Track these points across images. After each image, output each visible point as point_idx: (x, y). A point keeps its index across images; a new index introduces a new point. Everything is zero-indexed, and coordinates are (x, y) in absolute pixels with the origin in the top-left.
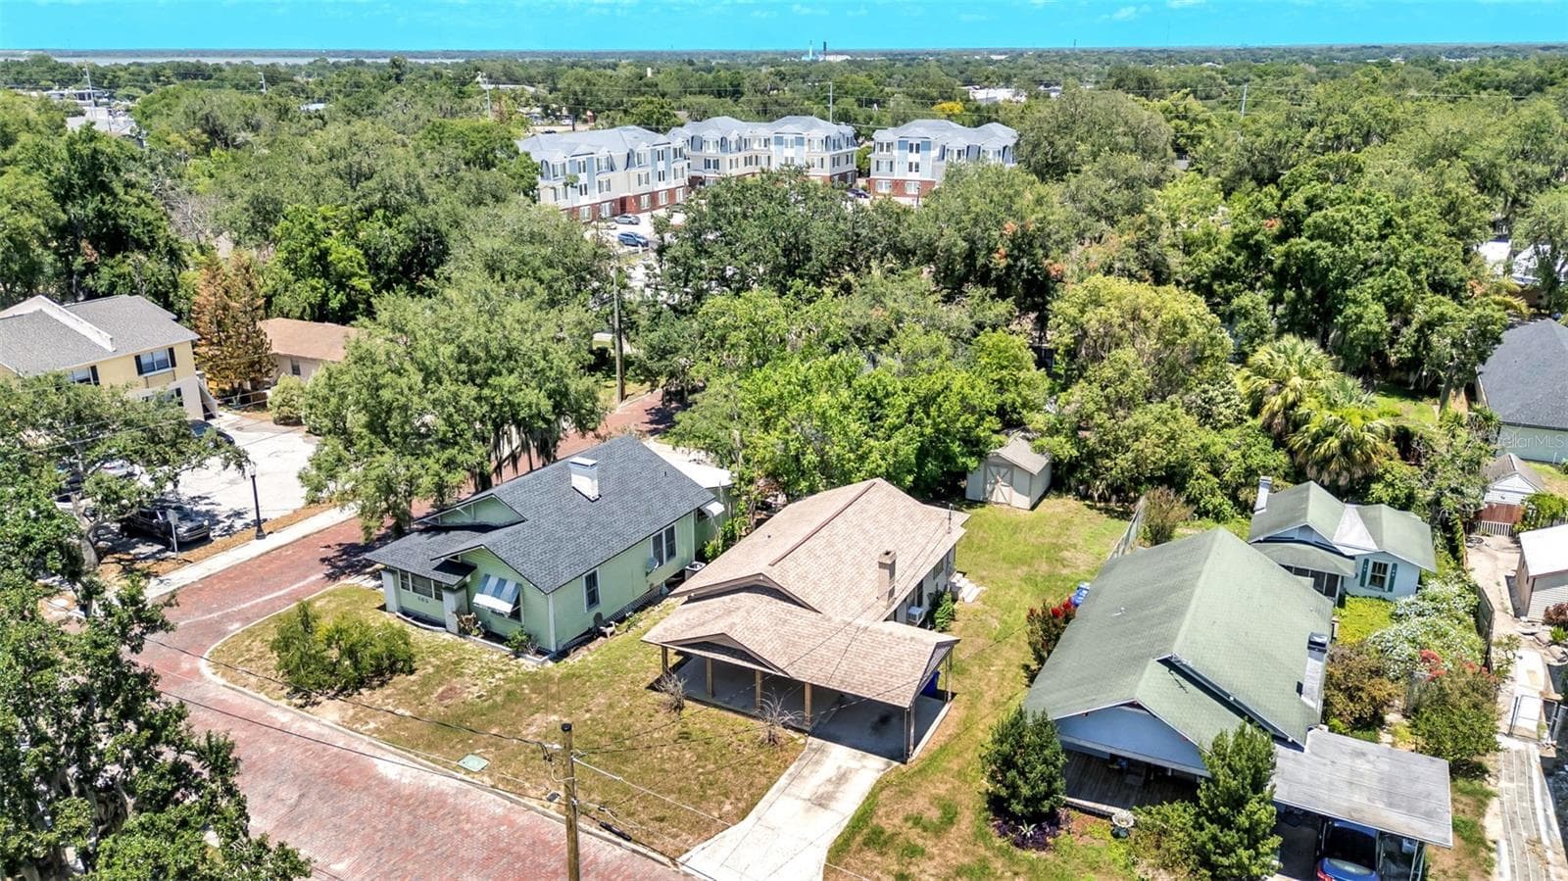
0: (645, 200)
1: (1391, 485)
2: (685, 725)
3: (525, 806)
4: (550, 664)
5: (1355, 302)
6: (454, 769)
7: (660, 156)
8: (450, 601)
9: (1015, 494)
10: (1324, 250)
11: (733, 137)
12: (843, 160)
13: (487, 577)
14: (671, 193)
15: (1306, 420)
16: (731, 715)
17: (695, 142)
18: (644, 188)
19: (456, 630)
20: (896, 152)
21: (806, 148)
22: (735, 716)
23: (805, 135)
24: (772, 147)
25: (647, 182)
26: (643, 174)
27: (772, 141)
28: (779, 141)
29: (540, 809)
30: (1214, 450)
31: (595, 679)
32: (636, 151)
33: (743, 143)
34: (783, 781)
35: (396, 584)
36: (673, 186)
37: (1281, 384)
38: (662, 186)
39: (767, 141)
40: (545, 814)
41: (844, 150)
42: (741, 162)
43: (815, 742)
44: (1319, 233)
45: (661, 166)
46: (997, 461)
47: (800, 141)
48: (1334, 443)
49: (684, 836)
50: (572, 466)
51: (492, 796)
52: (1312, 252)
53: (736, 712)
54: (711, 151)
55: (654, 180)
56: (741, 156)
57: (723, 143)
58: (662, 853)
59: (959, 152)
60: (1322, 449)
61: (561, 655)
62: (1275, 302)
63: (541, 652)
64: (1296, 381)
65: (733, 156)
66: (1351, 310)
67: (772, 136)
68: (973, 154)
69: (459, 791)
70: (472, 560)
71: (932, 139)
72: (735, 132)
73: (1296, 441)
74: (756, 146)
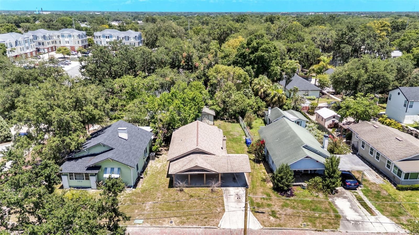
0: (24, 56)
1: (287, 106)
2: (188, 194)
3: (165, 227)
4: (134, 190)
5: (272, 66)
6: (134, 225)
7: (26, 42)
8: (93, 180)
9: (209, 121)
10: (266, 55)
11: (47, 35)
12: (84, 41)
13: (106, 169)
14: (31, 53)
15: (270, 94)
16: (197, 188)
17: (36, 37)
18: (22, 52)
19: (96, 188)
20: (102, 39)
21: (72, 38)
22: (199, 188)
23: (71, 34)
24: (61, 38)
25: (23, 50)
26: (22, 48)
27: (60, 36)
28: (63, 36)
29: (171, 226)
30: (251, 104)
31: (152, 190)
32: (18, 40)
33: (50, 37)
34: (225, 200)
35: (68, 178)
36: (32, 51)
37: (262, 87)
38: (28, 51)
39: (58, 36)
40: (172, 227)
41: (84, 38)
42: (51, 43)
43: (224, 188)
44: (263, 51)
45: (27, 45)
46: (205, 114)
47: (70, 36)
48: (276, 98)
49: (215, 220)
50: (118, 131)
51: (152, 228)
52: (264, 55)
53: (198, 187)
54: (40, 40)
55: (25, 49)
56: (50, 41)
57: (44, 37)
58: (214, 226)
59: (123, 38)
60: (274, 100)
61: (135, 186)
62: (253, 68)
63: (129, 187)
64: (265, 85)
65: (49, 41)
66: (272, 68)
67: (60, 34)
68: (127, 38)
69: (141, 231)
70: (100, 165)
71: (112, 35)
72: (48, 34)
73: (268, 99)
74: (55, 38)
